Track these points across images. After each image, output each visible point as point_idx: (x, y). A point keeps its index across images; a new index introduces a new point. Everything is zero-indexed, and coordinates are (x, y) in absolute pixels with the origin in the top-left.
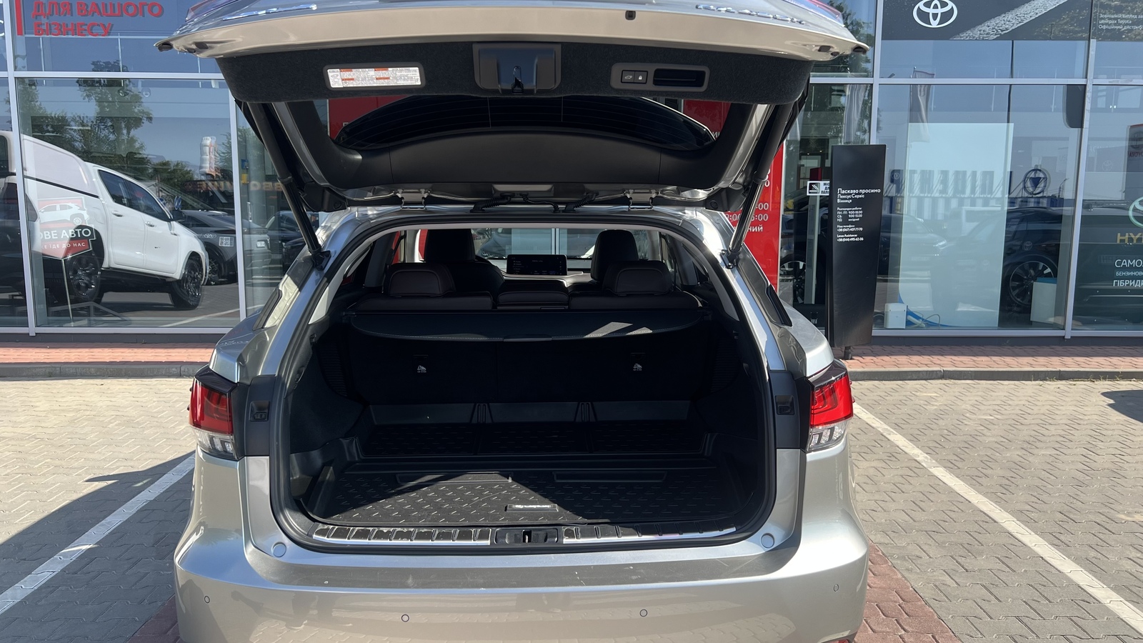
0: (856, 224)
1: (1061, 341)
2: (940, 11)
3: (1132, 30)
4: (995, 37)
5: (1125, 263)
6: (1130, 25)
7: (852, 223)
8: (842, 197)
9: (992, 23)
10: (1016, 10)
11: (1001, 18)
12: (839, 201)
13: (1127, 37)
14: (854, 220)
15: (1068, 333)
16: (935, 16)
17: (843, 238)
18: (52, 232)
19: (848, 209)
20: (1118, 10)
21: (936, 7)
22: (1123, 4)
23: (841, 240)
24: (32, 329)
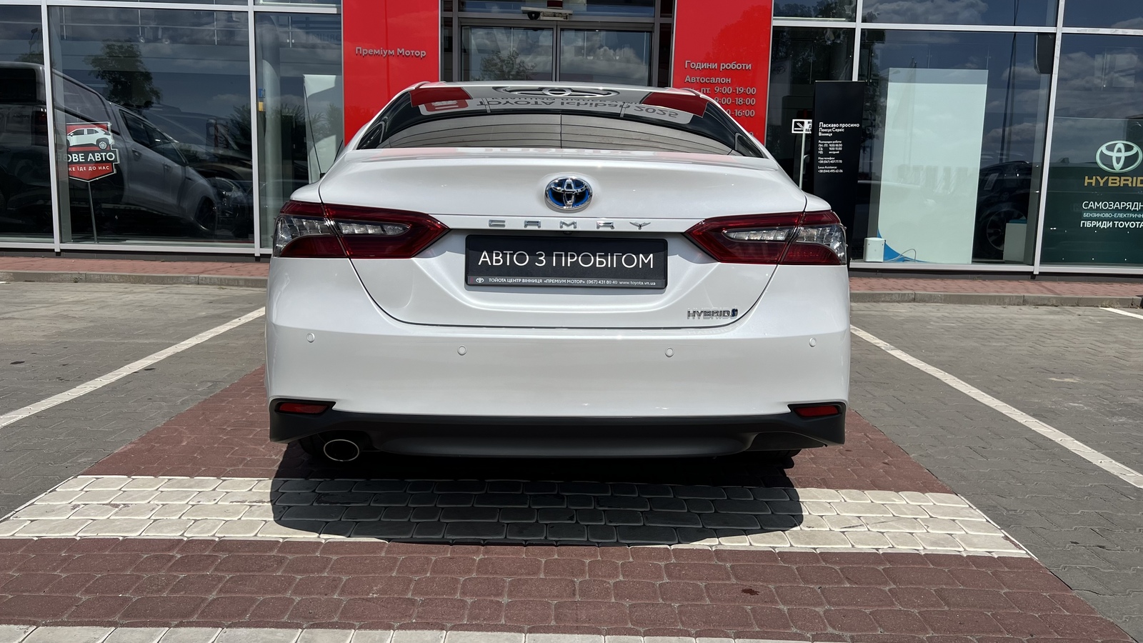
0: (836, 157)
1: (1031, 275)
5: (1091, 205)
7: (832, 155)
8: (823, 130)
12: (820, 134)
14: (834, 153)
15: (1037, 268)
17: (823, 169)
18: (80, 155)
19: (829, 142)
23: (821, 171)
24: (56, 245)
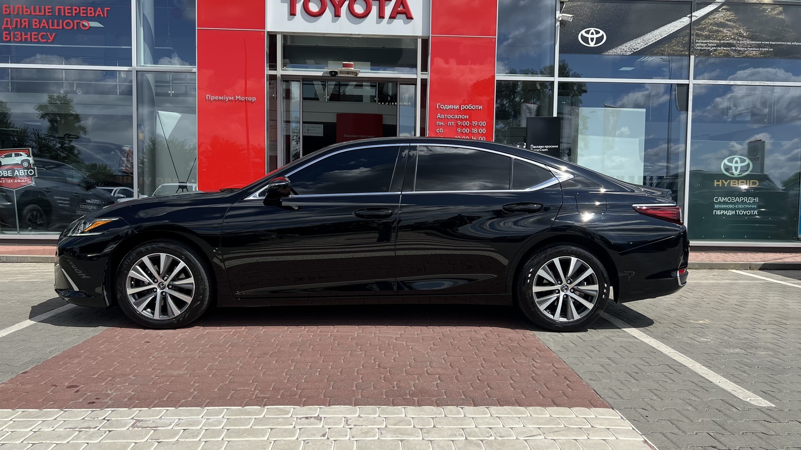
2: (595, 36)
3: (716, 50)
4: (631, 53)
5: (721, 199)
6: (715, 47)
9: (628, 44)
10: (643, 37)
11: (634, 41)
13: (714, 54)
16: (592, 39)
18: (9, 171)
20: (707, 37)
21: (592, 34)
22: (710, 34)
